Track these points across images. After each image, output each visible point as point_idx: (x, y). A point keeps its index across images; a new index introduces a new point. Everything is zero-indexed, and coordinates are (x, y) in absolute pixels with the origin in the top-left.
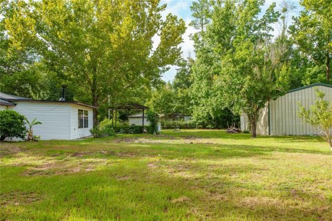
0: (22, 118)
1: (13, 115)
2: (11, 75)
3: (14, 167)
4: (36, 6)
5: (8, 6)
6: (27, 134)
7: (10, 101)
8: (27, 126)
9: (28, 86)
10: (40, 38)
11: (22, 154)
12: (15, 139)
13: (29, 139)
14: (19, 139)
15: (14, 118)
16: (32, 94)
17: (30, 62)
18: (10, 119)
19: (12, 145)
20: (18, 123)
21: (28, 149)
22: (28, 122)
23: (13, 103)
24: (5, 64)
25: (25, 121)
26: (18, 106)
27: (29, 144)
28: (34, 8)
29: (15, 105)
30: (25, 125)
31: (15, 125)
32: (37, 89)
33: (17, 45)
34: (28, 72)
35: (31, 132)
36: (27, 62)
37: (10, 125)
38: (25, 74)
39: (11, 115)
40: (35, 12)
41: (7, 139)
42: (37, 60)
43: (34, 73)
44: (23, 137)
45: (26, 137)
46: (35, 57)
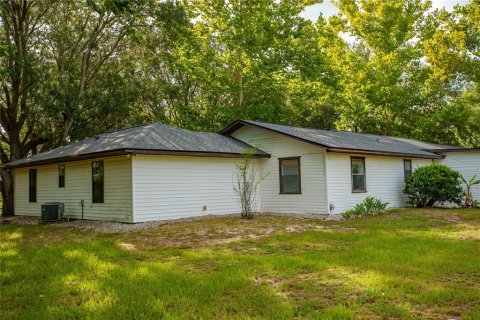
0: (456, 175)
1: (444, 172)
2: (430, 117)
3: (462, 241)
4: (465, 12)
5: (423, 23)
6: (465, 198)
7: (436, 152)
8: (464, 186)
9: (453, 128)
10: (473, 57)
11: (466, 225)
12: (447, 204)
13: (468, 206)
14: (453, 204)
15: (445, 176)
16: (460, 140)
17: (454, 94)
18: (440, 177)
19: (446, 213)
20: (451, 183)
21: (472, 219)
22: (463, 180)
23: (440, 155)
24: (422, 102)
25: (459, 179)
26: (446, 158)
27: (470, 213)
28: (461, 16)
29: (444, 157)
30: (461, 185)
31: (447, 185)
32: (467, 133)
33: (439, 73)
34: (453, 109)
35: (469, 195)
36: (450, 94)
37: (441, 185)
38: (448, 113)
39: (441, 172)
40: (463, 22)
41: (437, 203)
42: (464, 89)
43: (462, 109)
44: (458, 202)
45: (463, 202)
46: (461, 86)
